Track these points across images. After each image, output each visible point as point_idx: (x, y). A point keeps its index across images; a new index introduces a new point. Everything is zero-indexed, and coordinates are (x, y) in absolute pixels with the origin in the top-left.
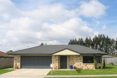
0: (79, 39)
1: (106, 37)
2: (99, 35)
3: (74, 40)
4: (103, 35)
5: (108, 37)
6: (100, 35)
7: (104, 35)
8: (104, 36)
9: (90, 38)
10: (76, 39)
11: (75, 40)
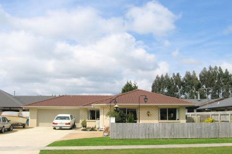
0: (174, 74)
1: (224, 72)
2: (210, 68)
3: (164, 76)
4: (218, 67)
5: (228, 73)
6: (213, 67)
7: (220, 67)
8: (220, 70)
9: (194, 74)
10: (167, 74)
11: (166, 76)
